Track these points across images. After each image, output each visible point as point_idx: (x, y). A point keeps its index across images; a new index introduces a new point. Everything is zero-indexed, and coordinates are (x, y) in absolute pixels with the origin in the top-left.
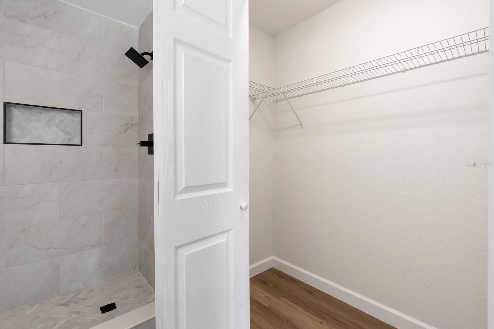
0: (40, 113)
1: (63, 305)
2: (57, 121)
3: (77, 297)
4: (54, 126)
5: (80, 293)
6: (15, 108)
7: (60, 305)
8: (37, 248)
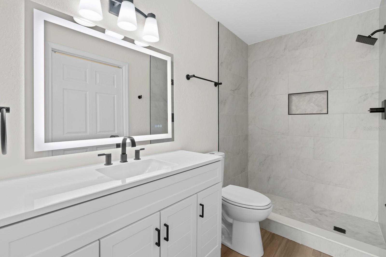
0: (305, 96)
1: (314, 211)
2: (314, 99)
3: (323, 212)
4: (312, 103)
5: (325, 211)
6: (294, 96)
7: (312, 210)
8: (302, 172)
